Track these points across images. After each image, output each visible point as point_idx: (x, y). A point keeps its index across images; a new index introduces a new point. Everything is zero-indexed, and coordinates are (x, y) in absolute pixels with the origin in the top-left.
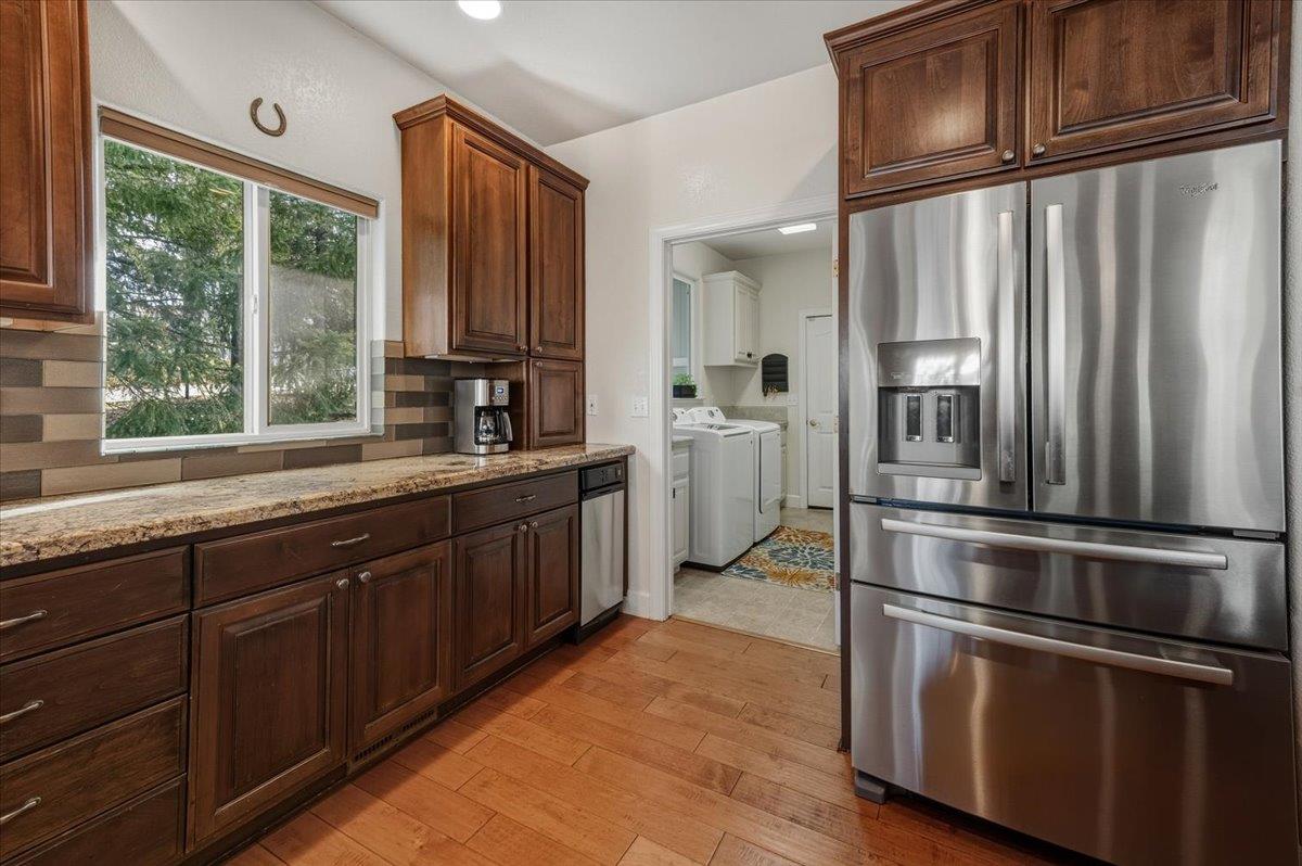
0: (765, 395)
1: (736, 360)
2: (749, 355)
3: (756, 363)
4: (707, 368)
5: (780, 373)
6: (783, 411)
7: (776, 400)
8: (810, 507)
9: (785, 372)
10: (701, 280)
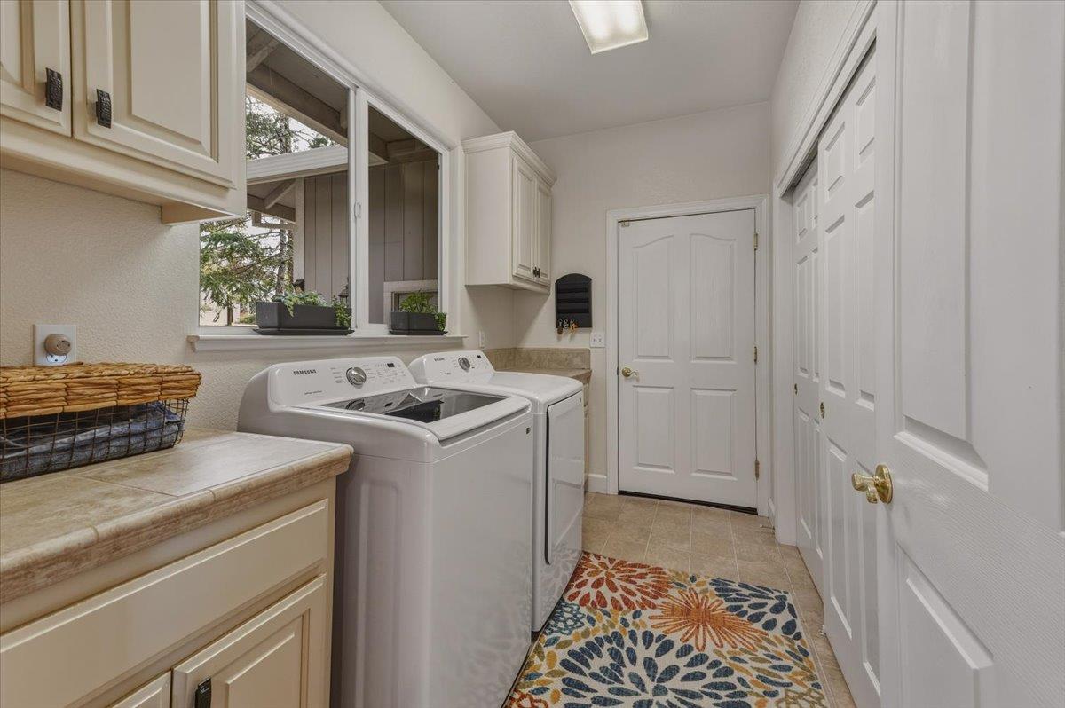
0: (560, 332)
1: (515, 277)
2: (537, 273)
3: (546, 286)
4: (469, 287)
5: (580, 301)
6: (584, 355)
7: (576, 340)
8: (621, 493)
9: (588, 300)
10: (460, 149)
